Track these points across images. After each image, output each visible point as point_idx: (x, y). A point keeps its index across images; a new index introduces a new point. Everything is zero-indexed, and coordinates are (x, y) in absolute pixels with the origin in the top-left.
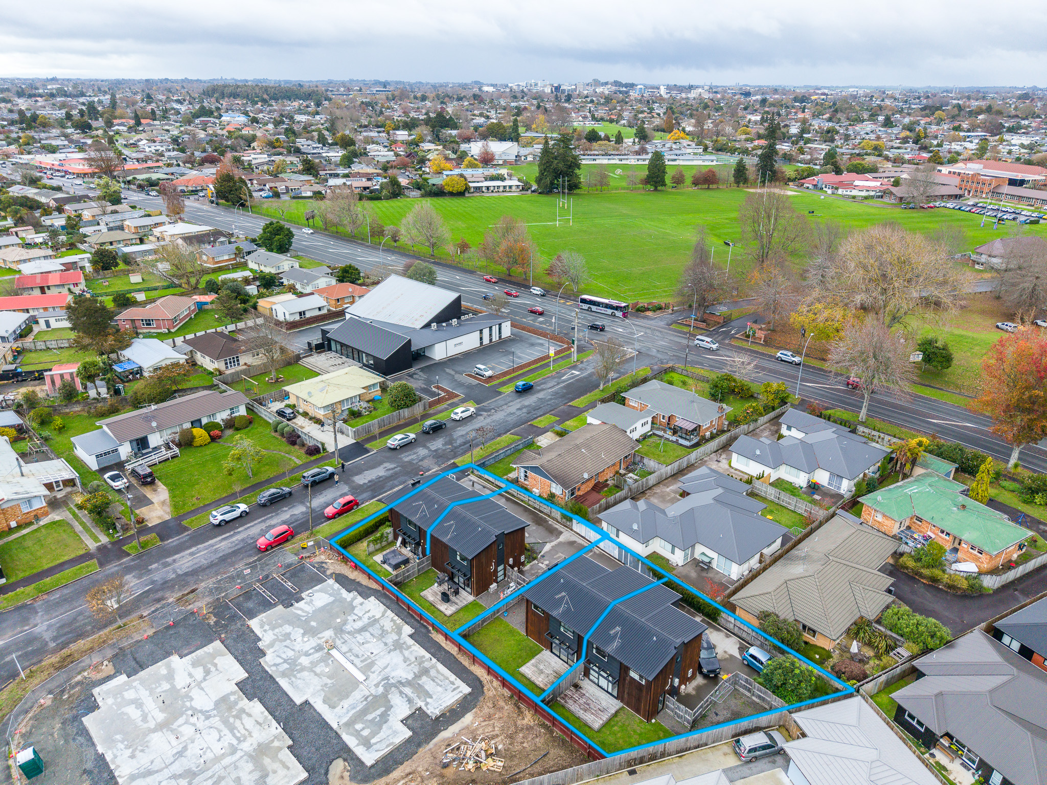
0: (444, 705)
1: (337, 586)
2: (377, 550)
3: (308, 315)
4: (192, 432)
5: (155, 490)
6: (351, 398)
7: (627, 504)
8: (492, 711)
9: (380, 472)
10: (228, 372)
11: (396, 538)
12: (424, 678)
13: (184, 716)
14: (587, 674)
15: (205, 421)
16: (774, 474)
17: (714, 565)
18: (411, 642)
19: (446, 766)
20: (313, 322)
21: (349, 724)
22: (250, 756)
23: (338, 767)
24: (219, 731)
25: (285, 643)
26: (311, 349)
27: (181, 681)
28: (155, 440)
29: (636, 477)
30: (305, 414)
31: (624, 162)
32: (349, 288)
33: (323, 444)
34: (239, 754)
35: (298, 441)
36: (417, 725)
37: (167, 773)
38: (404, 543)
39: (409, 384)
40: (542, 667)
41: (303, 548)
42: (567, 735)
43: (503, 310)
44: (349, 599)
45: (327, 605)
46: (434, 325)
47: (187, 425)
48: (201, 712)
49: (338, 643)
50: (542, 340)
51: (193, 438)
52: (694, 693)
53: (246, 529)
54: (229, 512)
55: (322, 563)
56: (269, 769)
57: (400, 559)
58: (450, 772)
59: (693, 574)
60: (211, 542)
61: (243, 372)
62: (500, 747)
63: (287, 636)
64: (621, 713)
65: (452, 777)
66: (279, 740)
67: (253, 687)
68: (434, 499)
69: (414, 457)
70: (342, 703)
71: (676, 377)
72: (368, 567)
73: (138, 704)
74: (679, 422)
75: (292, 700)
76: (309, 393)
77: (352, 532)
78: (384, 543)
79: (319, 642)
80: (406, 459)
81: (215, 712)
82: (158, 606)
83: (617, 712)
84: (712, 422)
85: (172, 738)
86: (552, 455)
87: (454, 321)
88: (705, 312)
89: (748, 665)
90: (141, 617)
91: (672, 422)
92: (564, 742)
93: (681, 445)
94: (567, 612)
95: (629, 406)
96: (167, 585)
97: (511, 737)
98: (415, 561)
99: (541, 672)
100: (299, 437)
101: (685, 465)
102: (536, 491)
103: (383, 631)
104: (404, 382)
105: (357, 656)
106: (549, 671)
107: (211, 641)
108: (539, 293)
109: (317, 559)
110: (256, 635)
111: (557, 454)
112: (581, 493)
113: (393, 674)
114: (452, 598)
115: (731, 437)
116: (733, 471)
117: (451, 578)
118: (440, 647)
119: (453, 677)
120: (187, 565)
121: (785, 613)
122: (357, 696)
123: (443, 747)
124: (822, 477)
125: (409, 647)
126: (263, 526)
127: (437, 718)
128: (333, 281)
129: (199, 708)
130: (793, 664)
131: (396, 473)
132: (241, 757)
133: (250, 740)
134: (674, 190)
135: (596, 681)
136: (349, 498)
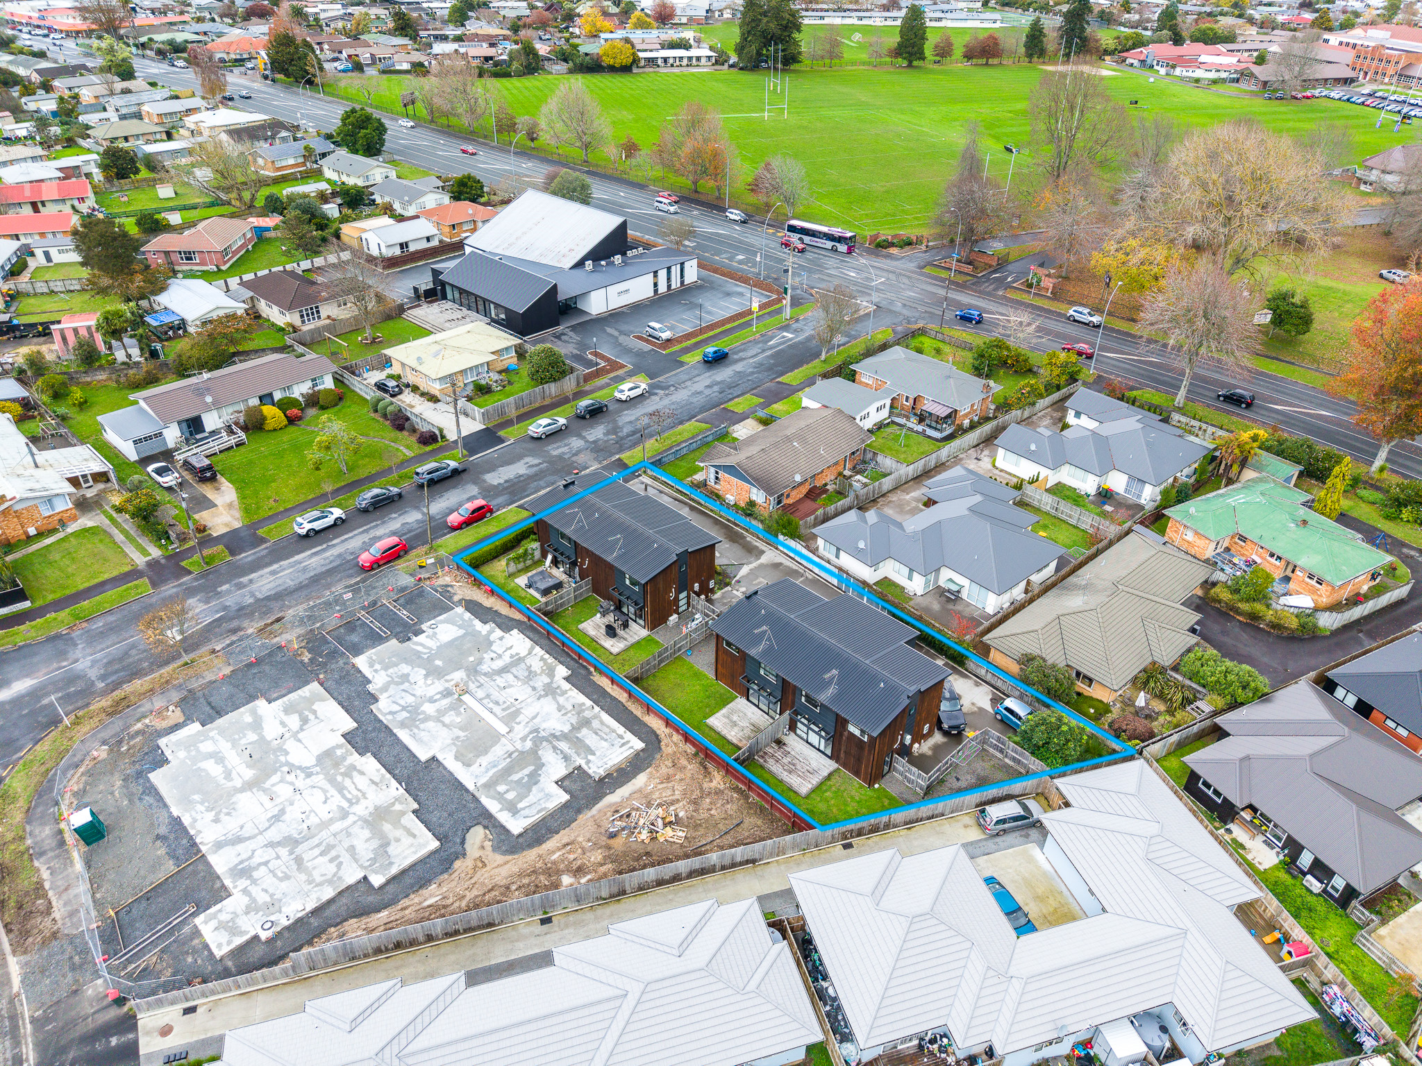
0: (610, 764)
1: (468, 615)
2: (519, 571)
3: (412, 248)
4: (261, 411)
5: (218, 489)
6: (477, 366)
7: (852, 515)
8: (671, 771)
9: (519, 469)
10: (305, 328)
11: (544, 556)
12: (585, 731)
13: (279, 774)
14: (793, 727)
15: (277, 396)
16: (1052, 478)
17: (964, 595)
18: (566, 686)
19: (613, 836)
20: (420, 259)
21: (489, 786)
22: (366, 821)
23: (477, 836)
24: (325, 791)
25: (402, 687)
26: (418, 297)
27: (271, 730)
28: (211, 421)
29: (865, 480)
30: (415, 389)
31: (865, 22)
32: (468, 209)
33: (441, 430)
34: (351, 819)
35: (407, 425)
36: (575, 787)
37: (261, 840)
38: (555, 562)
39: (556, 349)
40: (735, 718)
41: (421, 567)
42: (767, 801)
43: (687, 243)
44: (484, 633)
45: (456, 639)
46: (589, 264)
47: (254, 402)
48: (300, 768)
49: (472, 686)
50: (742, 288)
51: (264, 418)
52: (930, 753)
53: (343, 541)
54: (318, 519)
55: (447, 586)
56: (391, 836)
57: (551, 582)
58: (618, 843)
59: (936, 606)
60: (297, 558)
61: (326, 328)
62: (681, 814)
63: (405, 678)
64: (836, 776)
65: (621, 849)
66: (401, 803)
67: (365, 739)
68: (594, 505)
69: (565, 449)
70: (479, 761)
71: (927, 342)
72: (508, 592)
73: (219, 758)
74: (929, 406)
75: (415, 756)
76: (419, 359)
77: (486, 547)
78: (529, 562)
79: (447, 685)
80: (555, 453)
81: (318, 769)
82: (234, 638)
83: (830, 775)
84: (972, 406)
85: (265, 799)
86: (753, 450)
87: (618, 259)
88: (972, 250)
89: (1002, 721)
90: (213, 651)
91: (918, 406)
92: (762, 809)
93: (929, 437)
94: (768, 651)
95: (861, 383)
96: (243, 612)
97: (695, 802)
98: (570, 585)
99: (735, 724)
100: (408, 419)
101: (932, 464)
102: (730, 498)
103: (530, 672)
104: (549, 345)
105: (497, 703)
106: (745, 724)
107: (307, 683)
108: (737, 218)
109: (441, 582)
110: (364, 676)
111: (758, 448)
112: (790, 501)
113: (544, 726)
114: (620, 632)
115: (997, 426)
116: (997, 472)
117: (619, 607)
118: (604, 693)
119: (621, 730)
120: (268, 586)
121: (1054, 656)
122: (498, 751)
123: (609, 814)
124: (1117, 482)
125: (564, 693)
126: (366, 538)
127: (601, 780)
128: (446, 199)
129: (297, 764)
130: (1060, 719)
131: (541, 471)
132: (355, 822)
133: (363, 803)
134: (936, 66)
135: (805, 736)
136: (480, 502)
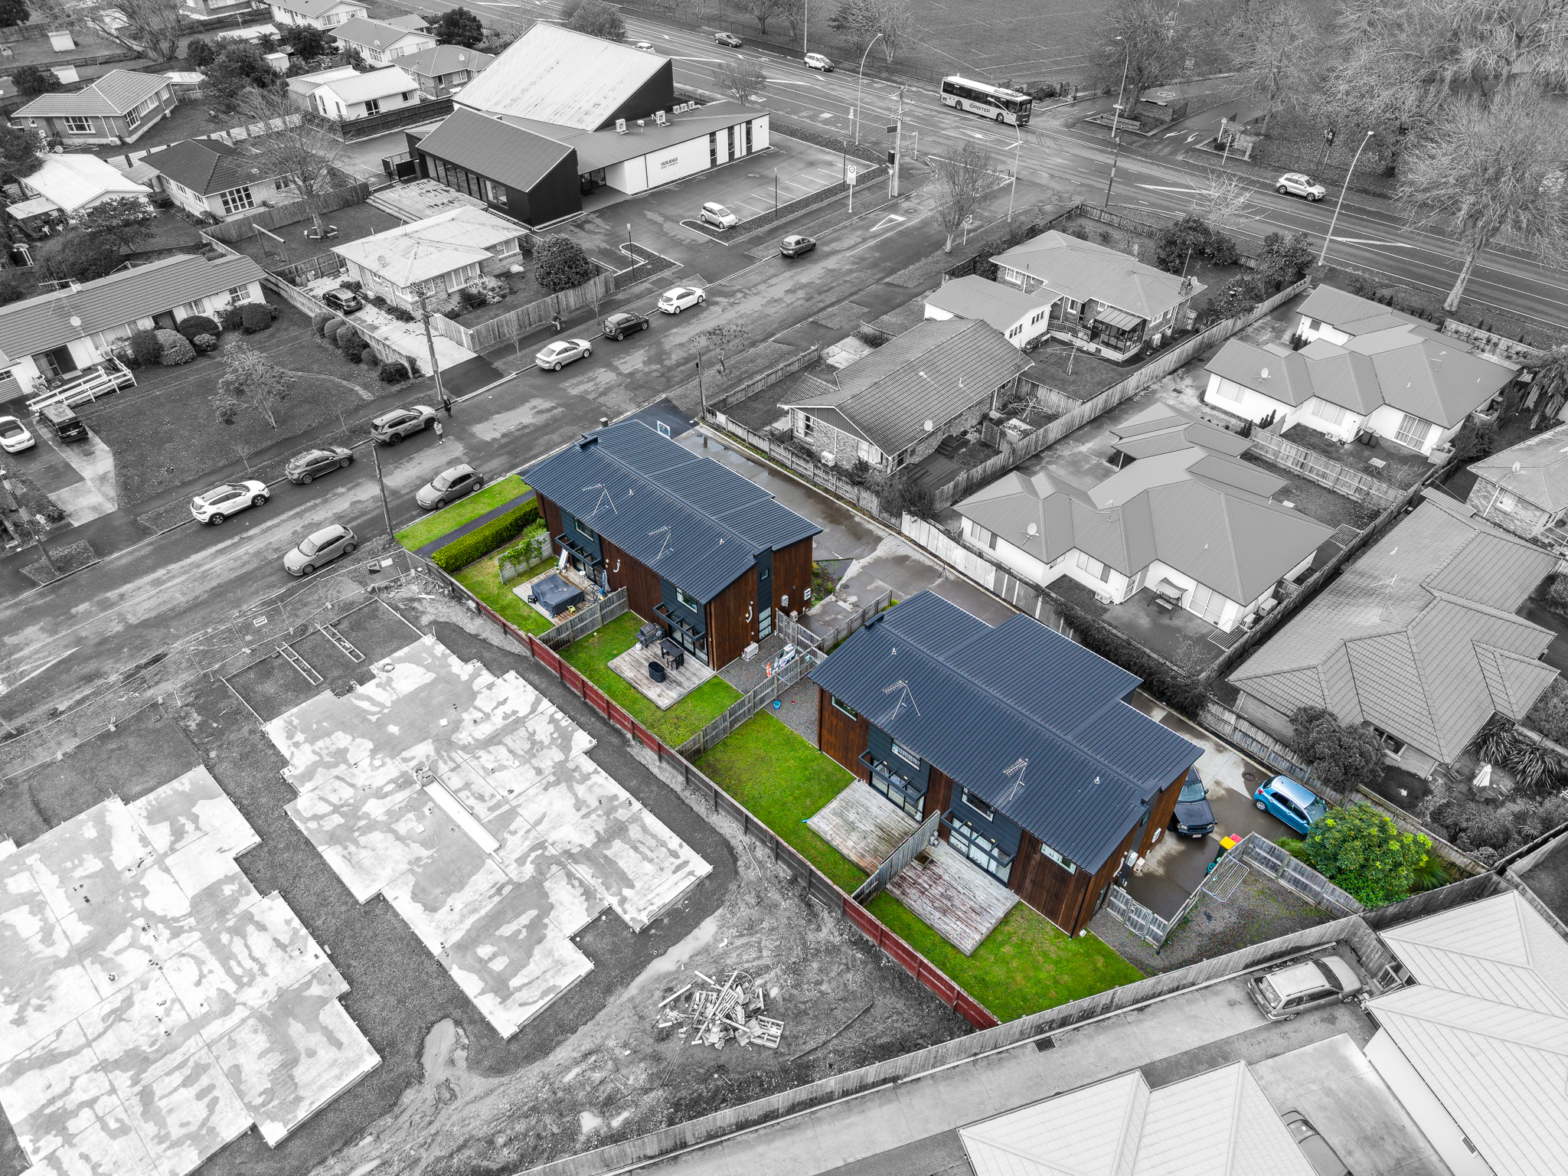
0: (659, 903)
1: (440, 649)
2: (520, 575)
3: (384, 107)
4: (155, 337)
5: (89, 454)
6: (464, 268)
7: (1011, 483)
8: (755, 913)
9: (523, 416)
10: (229, 219)
11: (557, 551)
12: (617, 845)
13: (129, 931)
14: (944, 833)
15: (181, 315)
16: (1289, 416)
17: (1186, 604)
18: (589, 765)
19: (664, 1036)
20: (395, 124)
21: (465, 947)
22: (262, 1018)
23: (444, 1037)
24: (199, 962)
25: (335, 772)
26: (390, 174)
27: (125, 852)
28: (84, 354)
29: (1024, 426)
30: (379, 302)
32: (459, 55)
33: (412, 361)
34: (240, 1013)
35: (364, 354)
36: (602, 945)
37: (88, 1058)
38: (573, 561)
39: (574, 240)
40: (852, 816)
41: (373, 572)
42: (912, 968)
43: (753, 98)
44: (464, 677)
45: (421, 689)
46: (621, 122)
47: (147, 324)
48: (163, 920)
49: (443, 768)
50: (830, 156)
51: (159, 348)
52: (1160, 871)
53: (264, 532)
54: (227, 498)
55: (412, 600)
56: (301, 1046)
57: (566, 593)
58: (672, 1049)
59: (1144, 621)
60: (195, 558)
61: (257, 220)
62: (774, 992)
63: (341, 755)
64: (1017, 916)
65: (677, 1060)
66: (321, 982)
67: (272, 865)
68: (626, 476)
69: (589, 386)
70: (450, 901)
71: (1089, 226)
72: (503, 609)
73: (36, 903)
74: (1106, 315)
75: (350, 894)
76: (380, 258)
77: (470, 540)
78: (534, 561)
79: (405, 767)
80: (574, 392)
81: (192, 921)
82: (87, 691)
83: (1008, 915)
84: (1166, 314)
85: (102, 978)
86: (861, 385)
87: (660, 116)
88: (1137, 101)
89: (1266, 812)
90: (54, 714)
91: (1088, 313)
92: (903, 979)
93: (1108, 360)
94: (907, 717)
95: (1005, 282)
96: (107, 647)
97: (795, 970)
98: (597, 595)
99: (852, 827)
100: (366, 346)
101: (1116, 400)
102: (828, 457)
103: (534, 743)
104: (563, 235)
105: (481, 798)
106: (867, 826)
107: (188, 766)
108: (820, 65)
109: (404, 593)
110: (277, 753)
111: (867, 382)
112: (916, 459)
113: (554, 836)
114: (672, 673)
115: (1202, 343)
116: (1207, 410)
117: (668, 632)
118: (648, 776)
119: (674, 841)
120: (147, 605)
122: (481, 883)
123: (658, 994)
124: (1387, 424)
125: (586, 777)
126: (297, 525)
127: (645, 931)
128: (431, 43)
129: (159, 913)
131: (555, 420)
132: (244, 1021)
133: (261, 983)
135: (964, 849)
136: (464, 469)
